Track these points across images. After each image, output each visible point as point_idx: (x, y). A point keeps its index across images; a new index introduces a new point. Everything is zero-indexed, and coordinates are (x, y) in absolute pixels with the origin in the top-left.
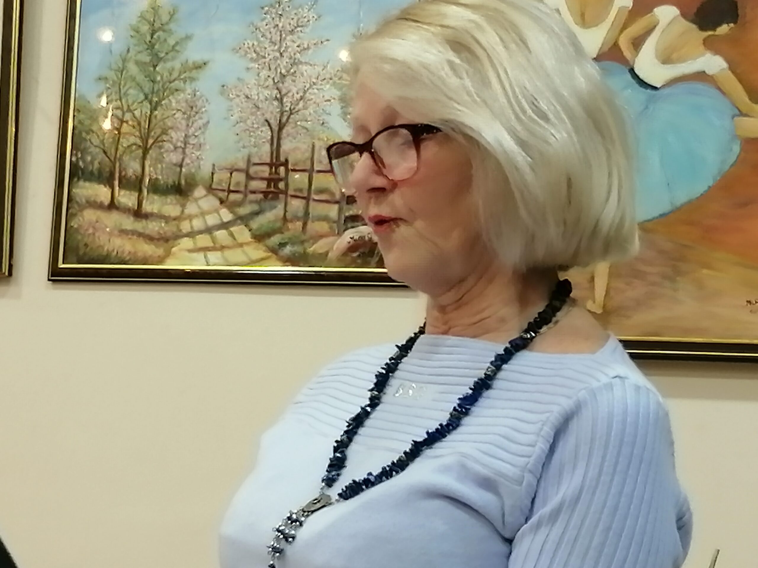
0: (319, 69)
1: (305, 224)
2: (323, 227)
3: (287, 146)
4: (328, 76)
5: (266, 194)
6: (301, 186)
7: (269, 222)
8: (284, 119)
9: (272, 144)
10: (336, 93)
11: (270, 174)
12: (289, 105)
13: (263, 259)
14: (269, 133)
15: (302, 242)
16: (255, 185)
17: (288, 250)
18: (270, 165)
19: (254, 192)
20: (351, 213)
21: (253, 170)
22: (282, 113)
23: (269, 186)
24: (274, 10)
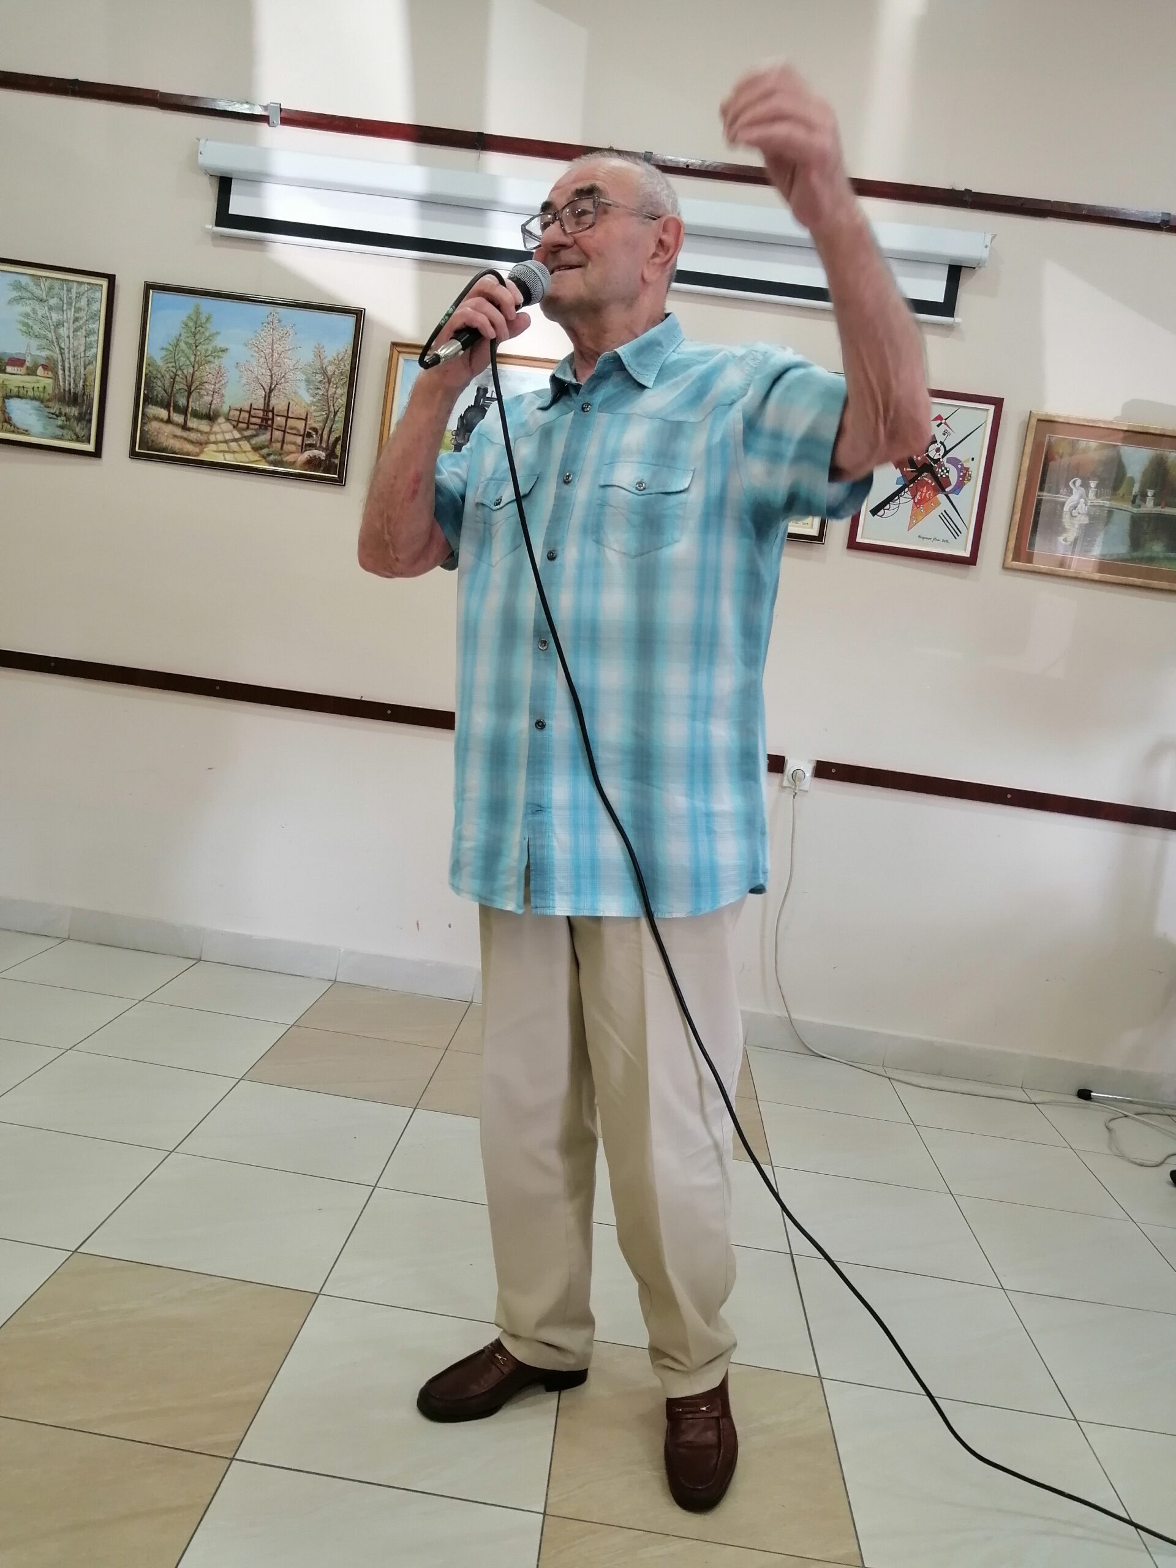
0: (294, 362)
1: (282, 446)
2: (292, 448)
3: (273, 402)
4: (300, 367)
5: (260, 426)
6: (280, 425)
7: (262, 441)
8: (273, 386)
9: (265, 399)
10: (303, 377)
11: (263, 415)
12: (276, 379)
13: (257, 461)
14: (264, 393)
15: (280, 454)
16: (253, 420)
17: (272, 458)
18: (264, 410)
19: (252, 424)
20: (309, 442)
21: (253, 412)
22: (272, 384)
23: (262, 422)
24: (269, 326)
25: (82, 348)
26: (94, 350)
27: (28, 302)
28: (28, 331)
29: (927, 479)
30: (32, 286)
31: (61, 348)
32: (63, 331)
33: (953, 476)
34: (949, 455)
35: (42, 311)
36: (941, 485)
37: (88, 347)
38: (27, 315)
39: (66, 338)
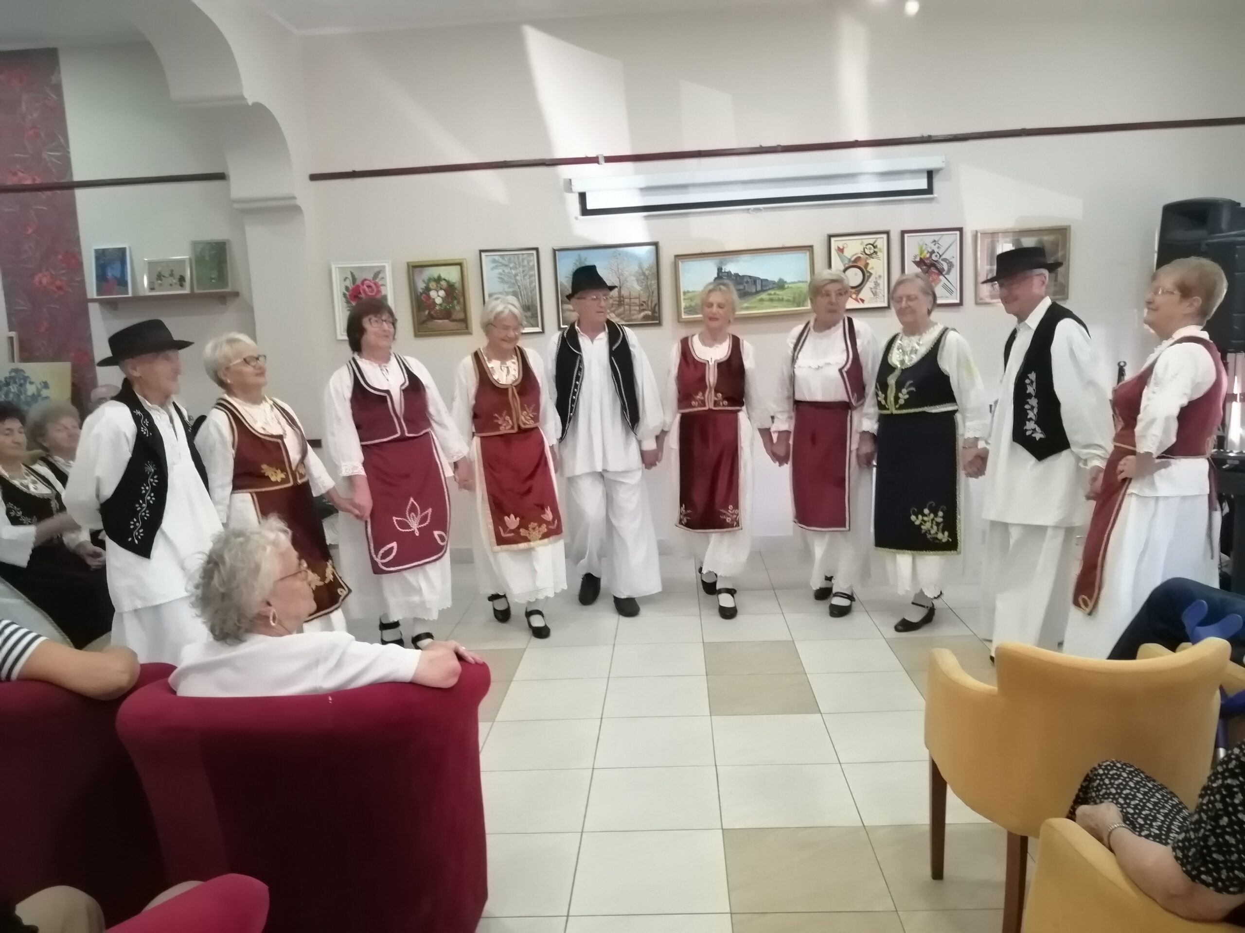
0: (629, 272)
1: (630, 312)
2: (635, 312)
3: (623, 293)
4: (632, 274)
6: (628, 302)
7: (620, 312)
10: (635, 279)
17: (626, 318)
18: (619, 297)
20: (643, 308)
23: (619, 303)
24: (615, 258)
25: (528, 284)
26: (534, 284)
27: (500, 267)
28: (502, 281)
29: (933, 270)
30: (501, 260)
31: (519, 286)
32: (518, 278)
33: (946, 267)
34: (943, 257)
35: (507, 270)
36: (940, 272)
37: (531, 283)
38: (500, 274)
39: (520, 281)
